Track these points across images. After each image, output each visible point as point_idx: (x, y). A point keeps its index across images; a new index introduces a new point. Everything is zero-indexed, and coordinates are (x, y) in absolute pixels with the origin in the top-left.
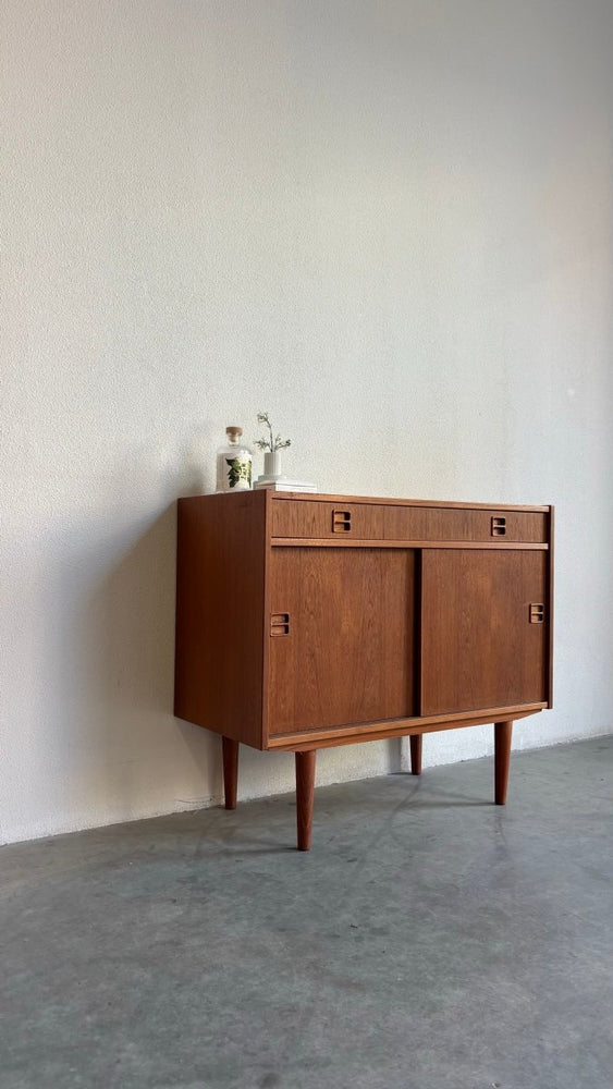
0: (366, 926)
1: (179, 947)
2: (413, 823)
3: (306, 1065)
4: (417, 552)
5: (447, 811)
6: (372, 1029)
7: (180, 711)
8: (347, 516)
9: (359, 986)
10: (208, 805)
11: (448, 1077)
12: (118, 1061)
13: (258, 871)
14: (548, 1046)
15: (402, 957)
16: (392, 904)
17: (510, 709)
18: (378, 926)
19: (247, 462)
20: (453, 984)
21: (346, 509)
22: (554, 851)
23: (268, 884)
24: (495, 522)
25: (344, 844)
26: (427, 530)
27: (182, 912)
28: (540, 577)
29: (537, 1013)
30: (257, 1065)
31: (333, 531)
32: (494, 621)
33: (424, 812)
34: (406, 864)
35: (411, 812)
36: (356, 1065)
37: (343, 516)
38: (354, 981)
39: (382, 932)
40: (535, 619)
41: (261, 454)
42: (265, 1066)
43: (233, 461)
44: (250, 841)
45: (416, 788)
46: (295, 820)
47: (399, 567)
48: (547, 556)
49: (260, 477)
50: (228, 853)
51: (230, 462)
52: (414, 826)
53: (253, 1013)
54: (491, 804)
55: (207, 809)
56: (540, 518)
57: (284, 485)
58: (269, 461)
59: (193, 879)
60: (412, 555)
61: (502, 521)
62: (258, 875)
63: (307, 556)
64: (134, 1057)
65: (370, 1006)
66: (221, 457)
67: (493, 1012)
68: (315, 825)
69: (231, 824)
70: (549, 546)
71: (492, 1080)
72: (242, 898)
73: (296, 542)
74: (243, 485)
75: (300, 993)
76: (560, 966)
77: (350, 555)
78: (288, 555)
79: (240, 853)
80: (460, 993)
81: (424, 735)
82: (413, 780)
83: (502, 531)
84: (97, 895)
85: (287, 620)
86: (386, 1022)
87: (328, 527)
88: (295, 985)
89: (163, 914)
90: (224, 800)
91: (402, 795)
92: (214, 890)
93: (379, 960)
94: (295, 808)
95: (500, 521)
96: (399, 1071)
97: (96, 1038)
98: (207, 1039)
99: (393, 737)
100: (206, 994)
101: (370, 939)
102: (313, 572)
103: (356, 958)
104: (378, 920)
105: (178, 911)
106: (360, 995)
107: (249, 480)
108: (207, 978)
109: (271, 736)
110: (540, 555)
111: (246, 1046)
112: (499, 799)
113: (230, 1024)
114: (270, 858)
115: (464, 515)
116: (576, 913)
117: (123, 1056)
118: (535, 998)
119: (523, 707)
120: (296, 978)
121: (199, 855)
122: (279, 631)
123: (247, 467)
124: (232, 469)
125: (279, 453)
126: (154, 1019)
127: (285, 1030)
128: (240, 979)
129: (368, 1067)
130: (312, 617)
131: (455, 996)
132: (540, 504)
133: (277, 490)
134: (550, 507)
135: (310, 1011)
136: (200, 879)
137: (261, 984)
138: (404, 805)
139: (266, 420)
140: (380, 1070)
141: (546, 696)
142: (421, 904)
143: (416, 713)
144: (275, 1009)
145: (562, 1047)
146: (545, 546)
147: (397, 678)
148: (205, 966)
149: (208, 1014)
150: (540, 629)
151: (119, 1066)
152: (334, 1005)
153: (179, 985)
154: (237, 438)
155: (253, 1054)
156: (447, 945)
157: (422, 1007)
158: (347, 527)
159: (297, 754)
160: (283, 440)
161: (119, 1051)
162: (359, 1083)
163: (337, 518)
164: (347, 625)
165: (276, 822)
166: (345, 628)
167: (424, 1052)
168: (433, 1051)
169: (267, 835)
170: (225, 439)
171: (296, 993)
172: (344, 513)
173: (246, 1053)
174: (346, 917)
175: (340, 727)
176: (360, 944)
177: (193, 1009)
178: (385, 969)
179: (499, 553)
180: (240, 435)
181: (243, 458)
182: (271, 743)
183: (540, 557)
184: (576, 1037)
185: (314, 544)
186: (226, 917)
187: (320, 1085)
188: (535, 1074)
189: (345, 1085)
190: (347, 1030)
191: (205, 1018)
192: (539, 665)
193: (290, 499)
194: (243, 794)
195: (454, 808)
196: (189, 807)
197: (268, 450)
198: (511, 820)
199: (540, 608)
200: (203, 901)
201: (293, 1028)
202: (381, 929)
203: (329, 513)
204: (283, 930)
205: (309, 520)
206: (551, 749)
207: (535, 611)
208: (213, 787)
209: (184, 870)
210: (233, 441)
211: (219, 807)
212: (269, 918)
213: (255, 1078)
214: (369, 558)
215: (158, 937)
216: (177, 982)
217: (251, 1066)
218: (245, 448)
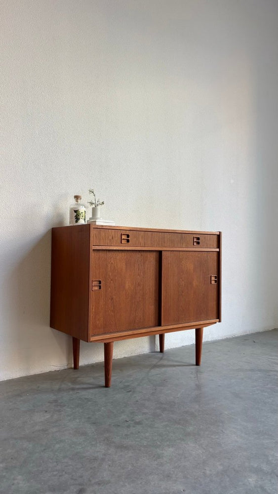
0: (133, 420)
1: (47, 432)
2: (158, 374)
3: (99, 484)
4: (160, 252)
5: (174, 368)
6: (130, 467)
7: (53, 325)
8: (128, 236)
9: (127, 448)
10: (66, 367)
11: (162, 488)
12: (13, 484)
13: (86, 397)
14: (208, 472)
15: (147, 434)
16: (145, 411)
17: (202, 322)
18: (137, 421)
19: (83, 212)
20: (168, 446)
21: (128, 233)
22: (219, 386)
23: (90, 403)
24: (195, 239)
25: (126, 384)
26: (164, 242)
27: (49, 416)
28: (215, 264)
29: (204, 458)
30: (76, 484)
31: (121, 243)
32: (195, 283)
33: (164, 369)
34: (153, 393)
35: (157, 369)
36: (121, 483)
37: (126, 236)
38: (125, 446)
39: (139, 423)
40: (213, 282)
41: (91, 208)
42: (80, 484)
43: (77, 211)
44: (83, 383)
45: (161, 359)
46: (103, 374)
47: (152, 259)
48: (219, 254)
49: (90, 218)
50: (73, 389)
51: (76, 211)
52: (159, 376)
53: (77, 461)
54: (193, 365)
55: (65, 369)
56: (215, 238)
57: (100, 222)
58: (94, 211)
59: (56, 401)
60: (158, 254)
61: (198, 239)
62: (86, 399)
63: (110, 254)
64: (21, 482)
65: (131, 457)
66: (71, 209)
67: (185, 457)
68: (113, 376)
69: (76, 376)
70: (220, 250)
71: (181, 488)
72: (77, 409)
73: (104, 248)
74: (82, 222)
75: (99, 452)
76: (217, 436)
77: (129, 253)
78: (101, 254)
79: (78, 389)
80: (171, 449)
81: (166, 334)
82: (160, 355)
83: (198, 243)
84: (10, 410)
85: (100, 283)
86: (137, 463)
87: (119, 241)
88: (98, 448)
89: (40, 418)
90: (73, 365)
91: (155, 362)
92: (65, 406)
93: (136, 436)
94: (104, 368)
95: (197, 238)
96: (140, 485)
97: (4, 474)
98: (55, 473)
99: (151, 335)
100: (57, 453)
101: (134, 427)
102: (112, 261)
103: (126, 435)
104: (138, 418)
105: (48, 416)
106: (126, 452)
107: (85, 220)
108: (57, 446)
109: (92, 336)
110: (216, 254)
111: (72, 476)
112: (198, 363)
113: (66, 466)
114: (91, 391)
115: (182, 235)
116: (226, 413)
117: (16, 482)
118: (204, 451)
119: (208, 322)
120: (98, 445)
121: (60, 390)
122: (97, 288)
123: (83, 214)
124: (76, 214)
125: (99, 208)
126: (32, 465)
127: (91, 468)
128: (73, 446)
129: (126, 484)
130: (112, 282)
131: (169, 452)
132: (215, 231)
133: (97, 224)
134: (220, 232)
135: (103, 460)
136: (59, 401)
137: (82, 448)
138: (155, 366)
139: (93, 192)
140: (132, 485)
141: (218, 317)
142: (158, 411)
143: (159, 324)
144: (88, 459)
145: (214, 473)
146: (218, 250)
147: (151, 309)
148: (57, 440)
149: (56, 462)
150: (215, 287)
151: (13, 486)
152: (114, 456)
153: (45, 449)
154: (79, 201)
155: (76, 479)
156: (168, 428)
157: (154, 456)
158: (128, 241)
159: (105, 344)
160: (101, 202)
161: (14, 479)
162: (122, 491)
163: (123, 237)
164: (128, 285)
165: (97, 375)
166: (127, 286)
167: (152, 476)
168: (157, 476)
169: (92, 381)
170: (73, 201)
171: (97, 452)
172: (127, 235)
173: (72, 479)
174: (124, 417)
175: (125, 331)
176: (129, 429)
177: (50, 460)
178: (139, 440)
179: (197, 253)
180: (81, 199)
181: (82, 210)
182: (92, 339)
183: (215, 255)
184: (221, 468)
185: (112, 249)
186: (69, 418)
187: (104, 493)
188: (201, 485)
189: (116, 492)
190: (119, 468)
191: (55, 464)
192: (215, 303)
193: (102, 228)
194: (82, 362)
195: (177, 367)
196: (57, 369)
197: (94, 206)
198: (201, 372)
199: (216, 277)
200: (59, 411)
201: (95, 467)
202: (139, 422)
203: (119, 235)
204: (94, 423)
205: (111, 238)
206: (223, 340)
207: (213, 278)
208: (68, 359)
209: (52, 397)
210: (77, 202)
211: (71, 368)
212: (89, 418)
213: (75, 490)
214: (138, 255)
215: (37, 428)
216: (44, 448)
217: (73, 485)
218: (82, 205)
